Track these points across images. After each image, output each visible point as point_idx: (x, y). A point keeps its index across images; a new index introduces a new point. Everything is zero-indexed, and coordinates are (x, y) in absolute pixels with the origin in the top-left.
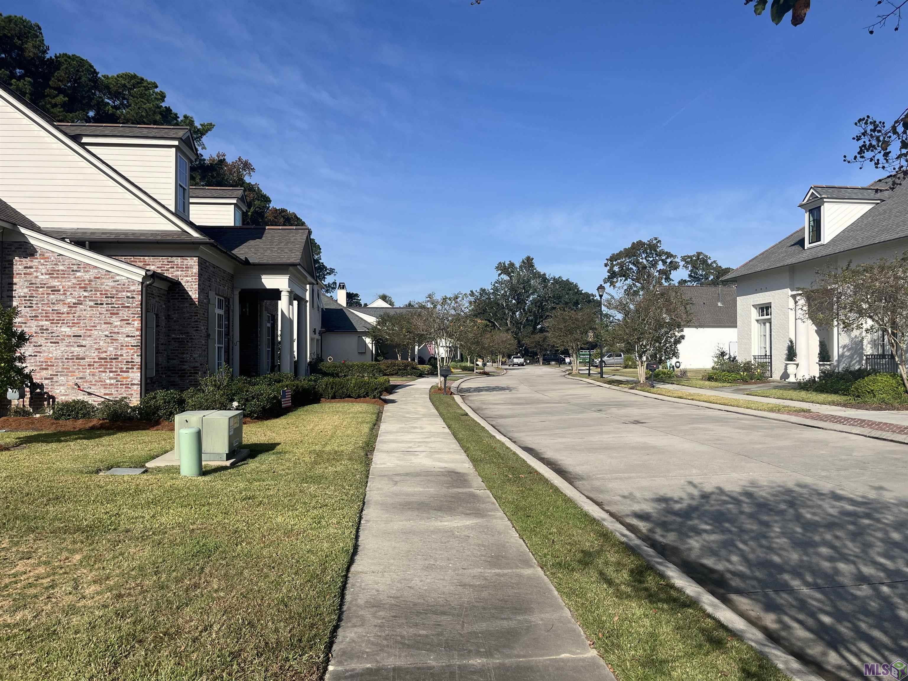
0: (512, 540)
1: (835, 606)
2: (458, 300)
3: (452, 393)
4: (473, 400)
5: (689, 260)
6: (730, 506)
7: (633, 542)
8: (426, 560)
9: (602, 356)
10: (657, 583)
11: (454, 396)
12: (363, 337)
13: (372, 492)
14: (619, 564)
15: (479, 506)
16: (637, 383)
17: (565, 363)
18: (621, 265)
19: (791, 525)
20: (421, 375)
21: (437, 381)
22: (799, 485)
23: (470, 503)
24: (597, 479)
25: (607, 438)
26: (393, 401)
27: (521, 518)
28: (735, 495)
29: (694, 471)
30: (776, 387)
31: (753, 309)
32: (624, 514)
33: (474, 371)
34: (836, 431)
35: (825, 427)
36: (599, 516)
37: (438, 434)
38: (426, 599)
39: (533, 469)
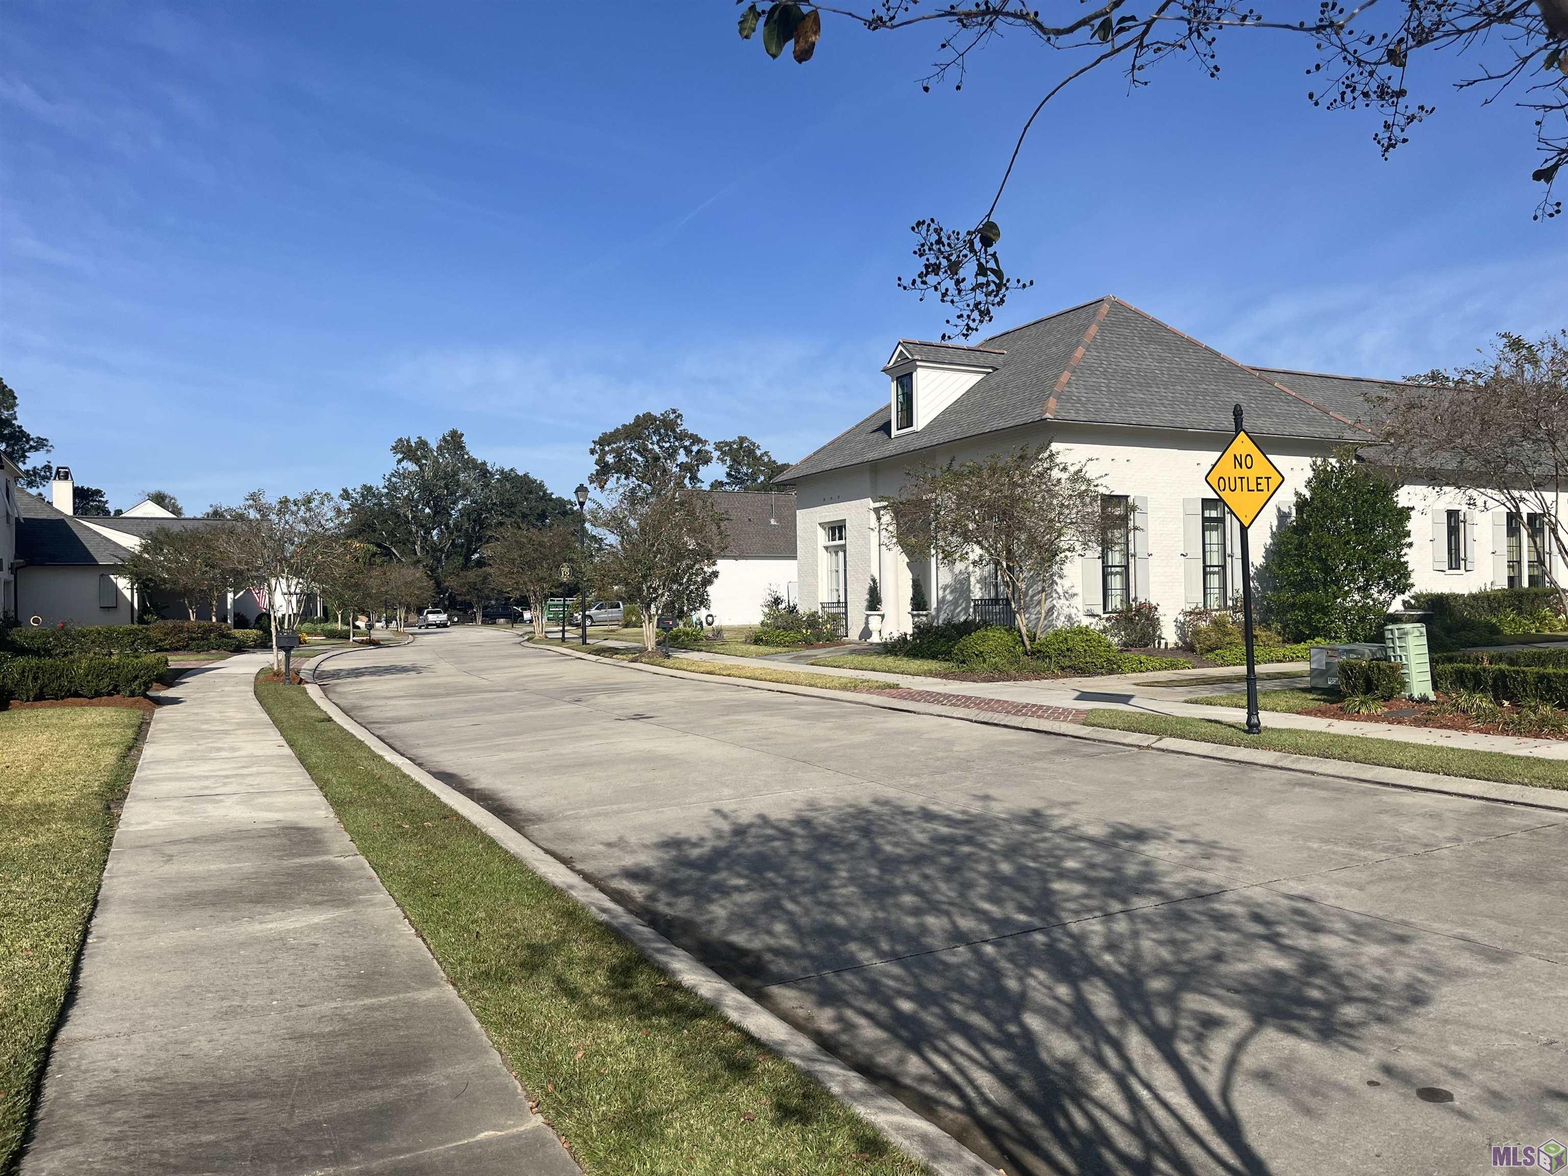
0: (401, 941)
1: (919, 985)
2: (313, 505)
3: (301, 681)
4: (345, 693)
5: (727, 448)
6: (777, 844)
7: (620, 921)
8: (223, 999)
9: (585, 607)
10: (654, 986)
11: (306, 686)
12: (112, 577)
13: (115, 880)
14: (591, 960)
15: (342, 887)
16: (642, 650)
17: (523, 621)
18: (618, 454)
19: (863, 865)
20: (240, 649)
21: (272, 658)
22: (876, 802)
23: (324, 882)
24: (566, 818)
25: (588, 747)
26: (175, 701)
27: (421, 900)
28: (785, 825)
29: (726, 792)
30: (853, 652)
31: (820, 529)
32: (607, 873)
33: (349, 638)
34: (931, 714)
35: (918, 710)
36: (564, 883)
37: (267, 759)
38: (219, 1074)
39: (451, 810)
